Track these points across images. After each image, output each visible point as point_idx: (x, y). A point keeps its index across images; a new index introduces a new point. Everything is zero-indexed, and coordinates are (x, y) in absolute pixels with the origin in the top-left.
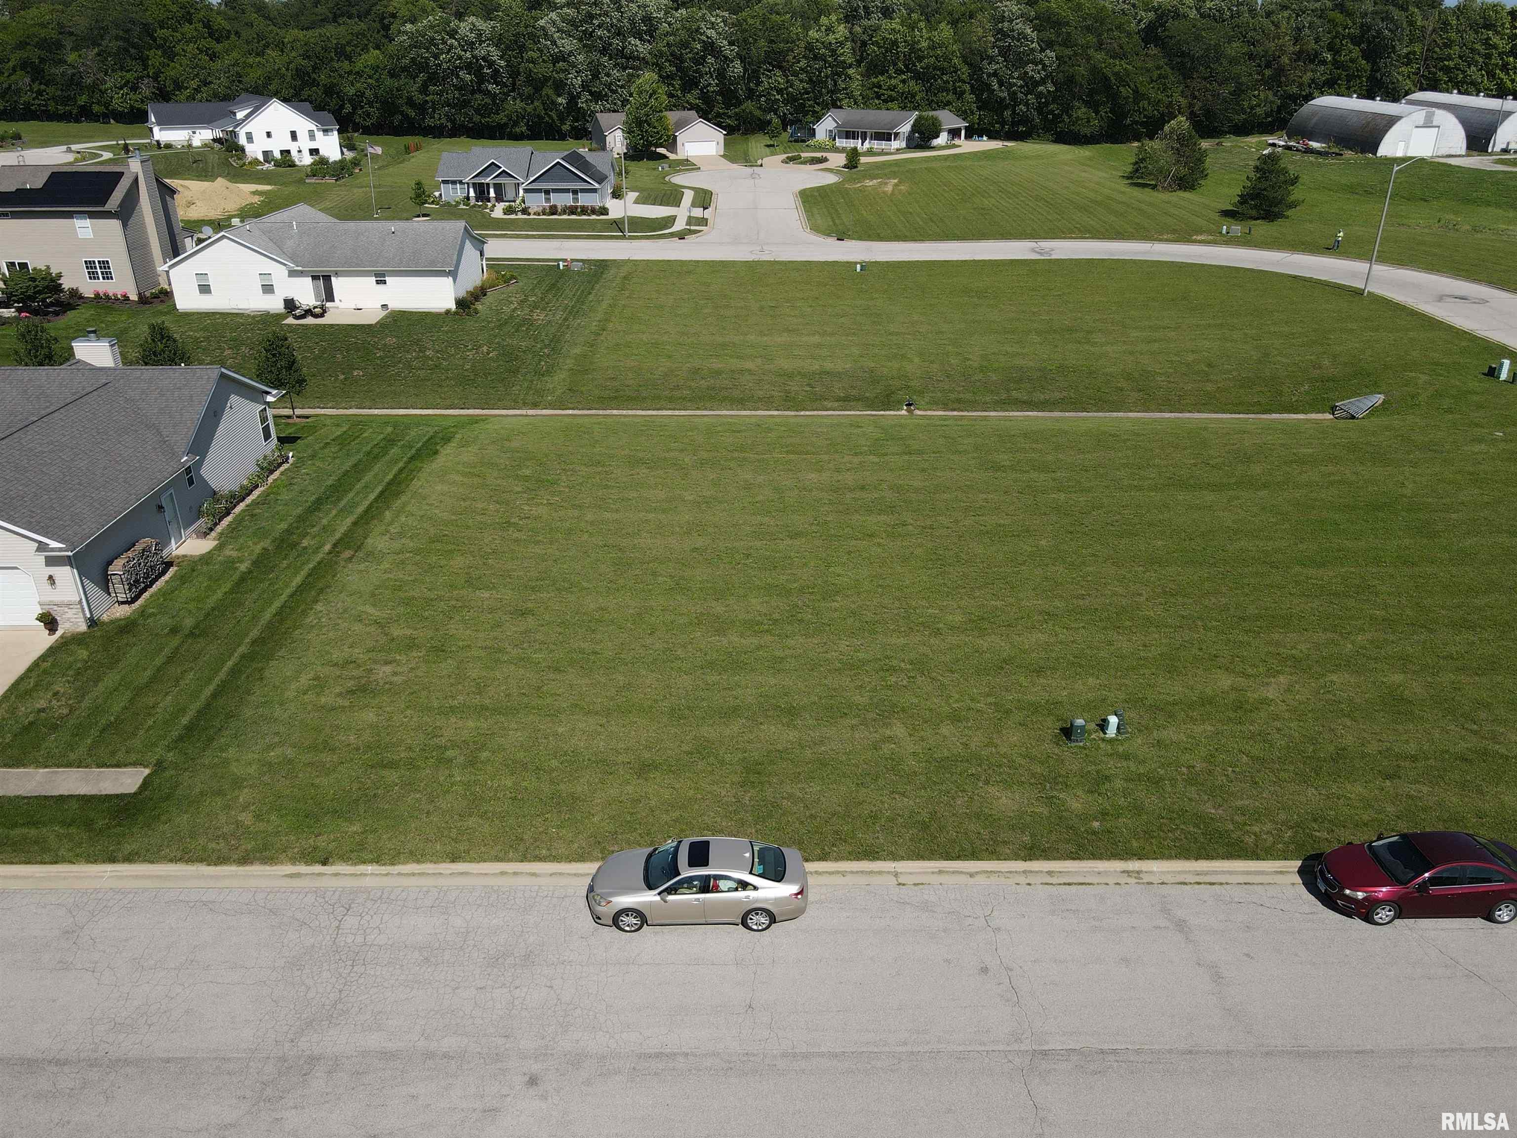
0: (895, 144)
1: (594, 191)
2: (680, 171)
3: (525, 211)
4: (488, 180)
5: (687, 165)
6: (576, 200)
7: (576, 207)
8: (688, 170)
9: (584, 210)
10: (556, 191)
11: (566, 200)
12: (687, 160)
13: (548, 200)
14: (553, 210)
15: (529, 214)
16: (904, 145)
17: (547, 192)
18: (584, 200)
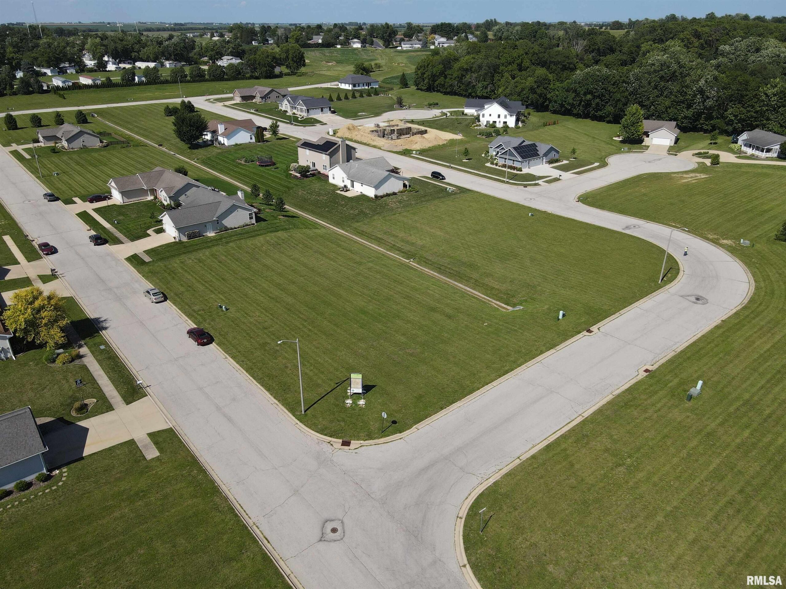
0: (766, 155)
1: (520, 162)
3: (496, 164)
5: (643, 149)
6: (513, 164)
7: (512, 167)
9: (514, 168)
12: (648, 146)
15: (497, 166)
16: (774, 155)
18: (517, 165)
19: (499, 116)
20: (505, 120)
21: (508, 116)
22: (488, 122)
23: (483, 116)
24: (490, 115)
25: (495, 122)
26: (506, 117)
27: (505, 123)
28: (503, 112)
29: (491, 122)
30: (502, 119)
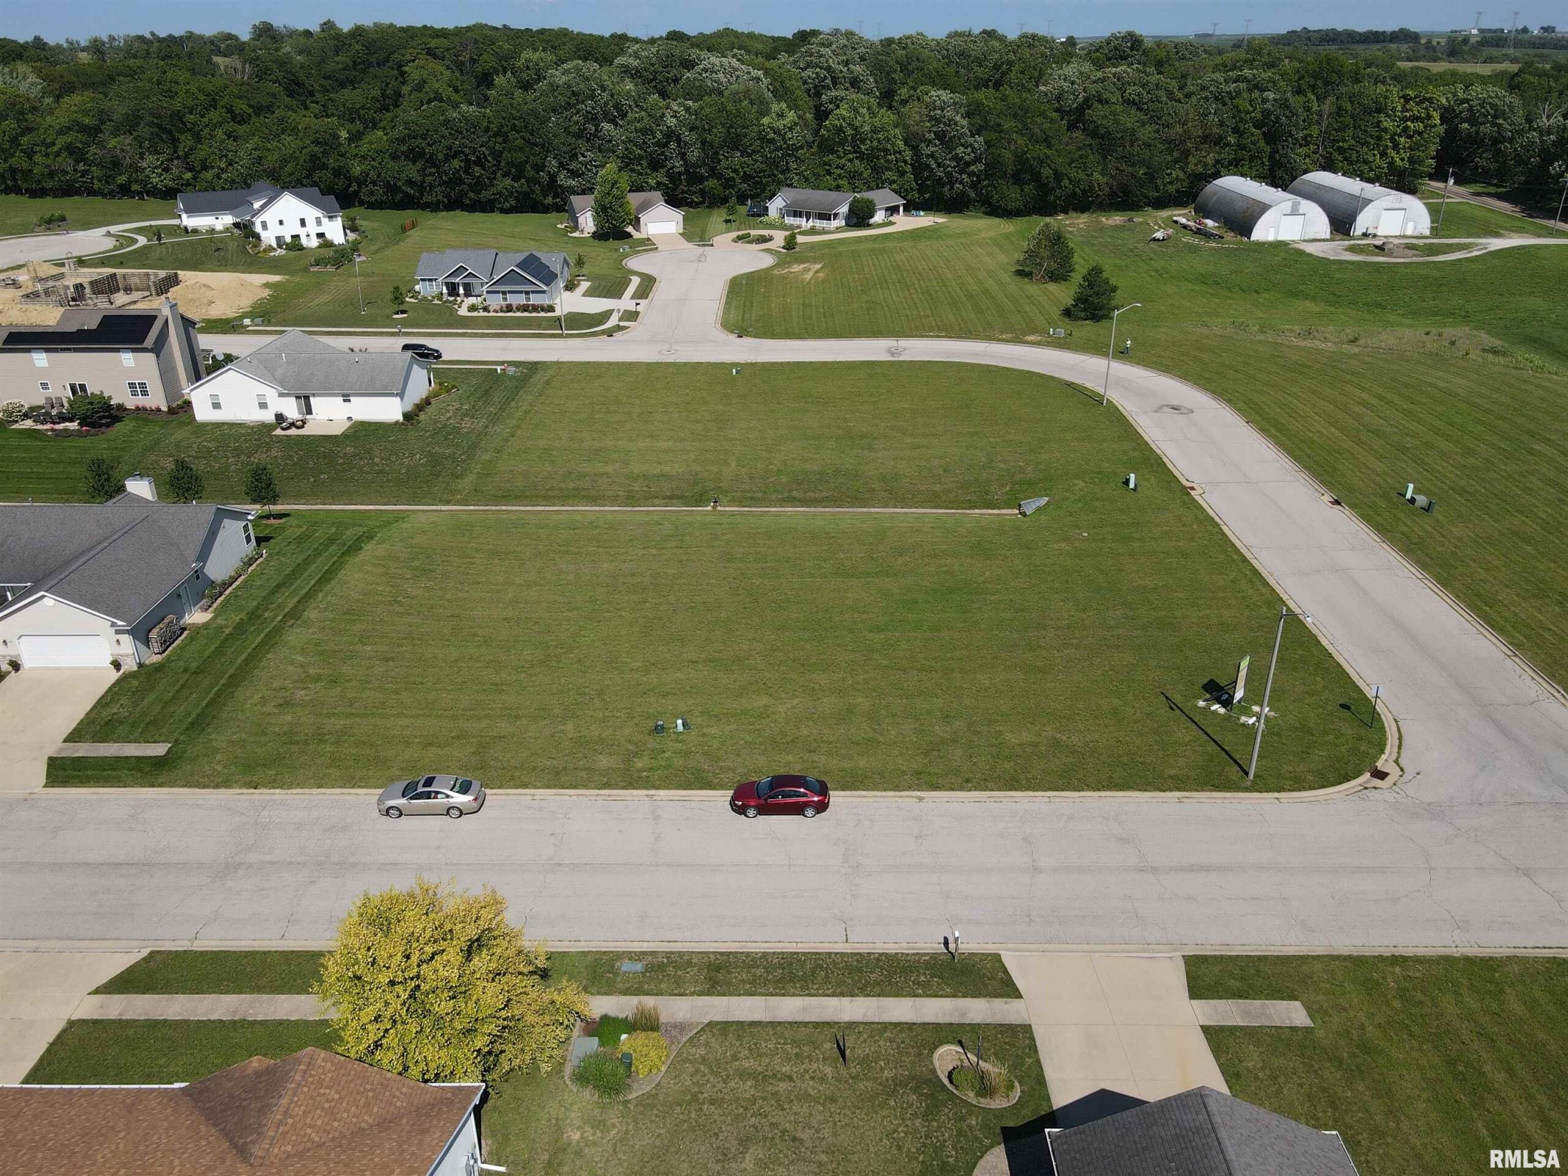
0: (835, 224)
1: (544, 292)
2: (639, 252)
3: (486, 309)
4: (457, 280)
5: (648, 244)
6: (528, 299)
7: (528, 306)
8: (646, 250)
9: (535, 308)
10: (510, 292)
11: (521, 300)
12: (648, 239)
13: (505, 299)
14: (509, 308)
15: (489, 312)
16: (843, 223)
17: (504, 293)
18: (535, 300)
19: (303, 223)
20: (320, 230)
21: (325, 221)
22: (279, 239)
23: (264, 226)
24: (281, 222)
25: (296, 237)
26: (319, 222)
27: (321, 235)
28: (311, 213)
29: (288, 240)
30: (312, 229)
